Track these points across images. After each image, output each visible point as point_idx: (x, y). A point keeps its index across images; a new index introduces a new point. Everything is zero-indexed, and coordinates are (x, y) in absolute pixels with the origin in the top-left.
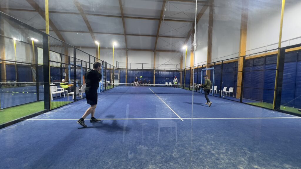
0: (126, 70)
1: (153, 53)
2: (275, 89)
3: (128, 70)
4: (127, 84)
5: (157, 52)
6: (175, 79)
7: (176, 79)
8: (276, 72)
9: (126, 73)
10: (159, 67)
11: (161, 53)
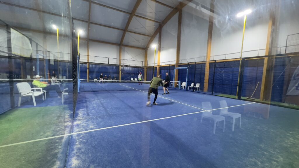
0: (88, 64)
1: (119, 47)
2: (238, 85)
3: (90, 63)
4: (89, 81)
5: (123, 47)
6: (139, 75)
7: (141, 75)
8: (238, 74)
9: (88, 67)
10: (125, 63)
11: (126, 48)
